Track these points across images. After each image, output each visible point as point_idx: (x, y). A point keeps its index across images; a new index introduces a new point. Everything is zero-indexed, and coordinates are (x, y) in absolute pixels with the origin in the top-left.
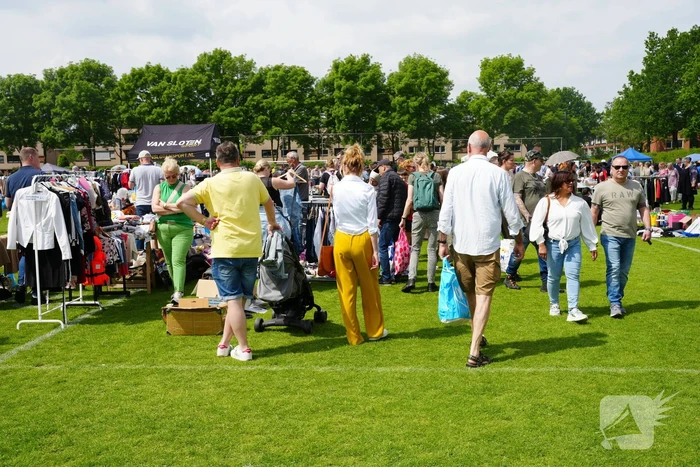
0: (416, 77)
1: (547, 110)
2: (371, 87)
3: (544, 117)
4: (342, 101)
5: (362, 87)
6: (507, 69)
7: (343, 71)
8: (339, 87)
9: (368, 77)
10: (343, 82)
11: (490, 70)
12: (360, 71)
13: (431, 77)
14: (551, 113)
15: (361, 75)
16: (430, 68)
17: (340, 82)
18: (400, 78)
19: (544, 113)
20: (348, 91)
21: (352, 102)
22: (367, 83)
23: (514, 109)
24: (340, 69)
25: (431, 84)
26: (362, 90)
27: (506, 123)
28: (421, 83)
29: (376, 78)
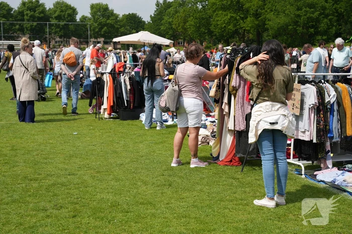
0: (62, 11)
1: (121, 27)
2: (42, 15)
3: (120, 30)
4: (28, 20)
5: (38, 15)
6: (102, 10)
7: (28, 7)
8: (27, 14)
9: (40, 10)
10: (29, 12)
11: (95, 10)
12: (36, 7)
13: (69, 12)
14: (123, 28)
15: (37, 9)
16: (68, 7)
17: (27, 12)
18: (55, 12)
19: (120, 28)
20: (31, 16)
21: (33, 21)
22: (40, 13)
23: (106, 28)
24: (27, 6)
25: (69, 15)
26: (38, 16)
27: (102, 33)
28: (65, 14)
29: (44, 11)
